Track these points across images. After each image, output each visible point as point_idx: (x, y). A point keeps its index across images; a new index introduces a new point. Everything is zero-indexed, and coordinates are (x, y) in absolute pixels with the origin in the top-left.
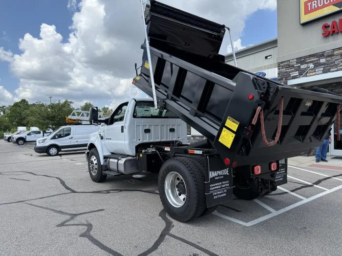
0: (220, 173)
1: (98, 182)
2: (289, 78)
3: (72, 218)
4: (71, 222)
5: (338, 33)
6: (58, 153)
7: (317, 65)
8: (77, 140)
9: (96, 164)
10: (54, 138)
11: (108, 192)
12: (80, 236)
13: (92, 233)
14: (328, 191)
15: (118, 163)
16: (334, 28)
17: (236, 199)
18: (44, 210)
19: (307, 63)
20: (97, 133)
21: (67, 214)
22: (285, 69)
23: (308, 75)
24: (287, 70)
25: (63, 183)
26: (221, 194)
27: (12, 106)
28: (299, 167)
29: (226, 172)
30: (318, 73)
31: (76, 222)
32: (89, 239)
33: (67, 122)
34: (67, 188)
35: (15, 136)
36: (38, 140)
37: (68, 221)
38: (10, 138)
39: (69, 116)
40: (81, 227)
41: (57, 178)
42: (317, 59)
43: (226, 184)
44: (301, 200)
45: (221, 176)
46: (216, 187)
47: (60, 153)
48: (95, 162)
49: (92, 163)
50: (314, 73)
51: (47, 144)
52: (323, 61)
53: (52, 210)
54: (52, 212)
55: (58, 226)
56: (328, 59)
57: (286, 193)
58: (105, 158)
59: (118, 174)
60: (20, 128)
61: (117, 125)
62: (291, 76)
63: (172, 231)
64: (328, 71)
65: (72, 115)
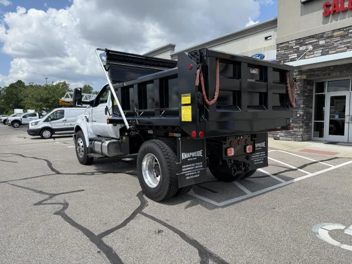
0: (193, 154)
1: (85, 164)
2: (287, 60)
3: (50, 198)
4: (49, 201)
5: (339, 13)
6: (51, 135)
7: (316, 47)
8: (71, 123)
9: (82, 146)
10: (47, 120)
11: (93, 174)
12: (54, 214)
13: (66, 212)
14: (310, 175)
15: (102, 145)
16: (335, 7)
17: (217, 181)
18: (25, 190)
19: (306, 45)
20: (83, 115)
21: (46, 194)
22: (283, 51)
23: (306, 57)
24: (286, 53)
25: (50, 165)
26: (194, 175)
27: (8, 87)
28: (291, 152)
29: (199, 153)
30: (317, 55)
31: (53, 202)
32: (62, 217)
33: (60, 104)
34: (53, 170)
35: (11, 118)
36: (30, 122)
37: (45, 200)
38: (5, 120)
39: (62, 98)
40: (57, 206)
41: (45, 160)
42: (317, 41)
43: (200, 165)
44: (280, 182)
45: (194, 157)
46: (188, 168)
47: (53, 136)
48: (81, 144)
49: (79, 145)
50: (312, 56)
51: (40, 126)
52: (322, 42)
53: (33, 190)
54: (32, 192)
55: (35, 204)
56: (328, 40)
57: (268, 176)
58: (91, 140)
59: (102, 156)
60: (17, 111)
61: (101, 107)
62: (290, 58)
63: (145, 210)
64: (327, 53)
65: (66, 97)
